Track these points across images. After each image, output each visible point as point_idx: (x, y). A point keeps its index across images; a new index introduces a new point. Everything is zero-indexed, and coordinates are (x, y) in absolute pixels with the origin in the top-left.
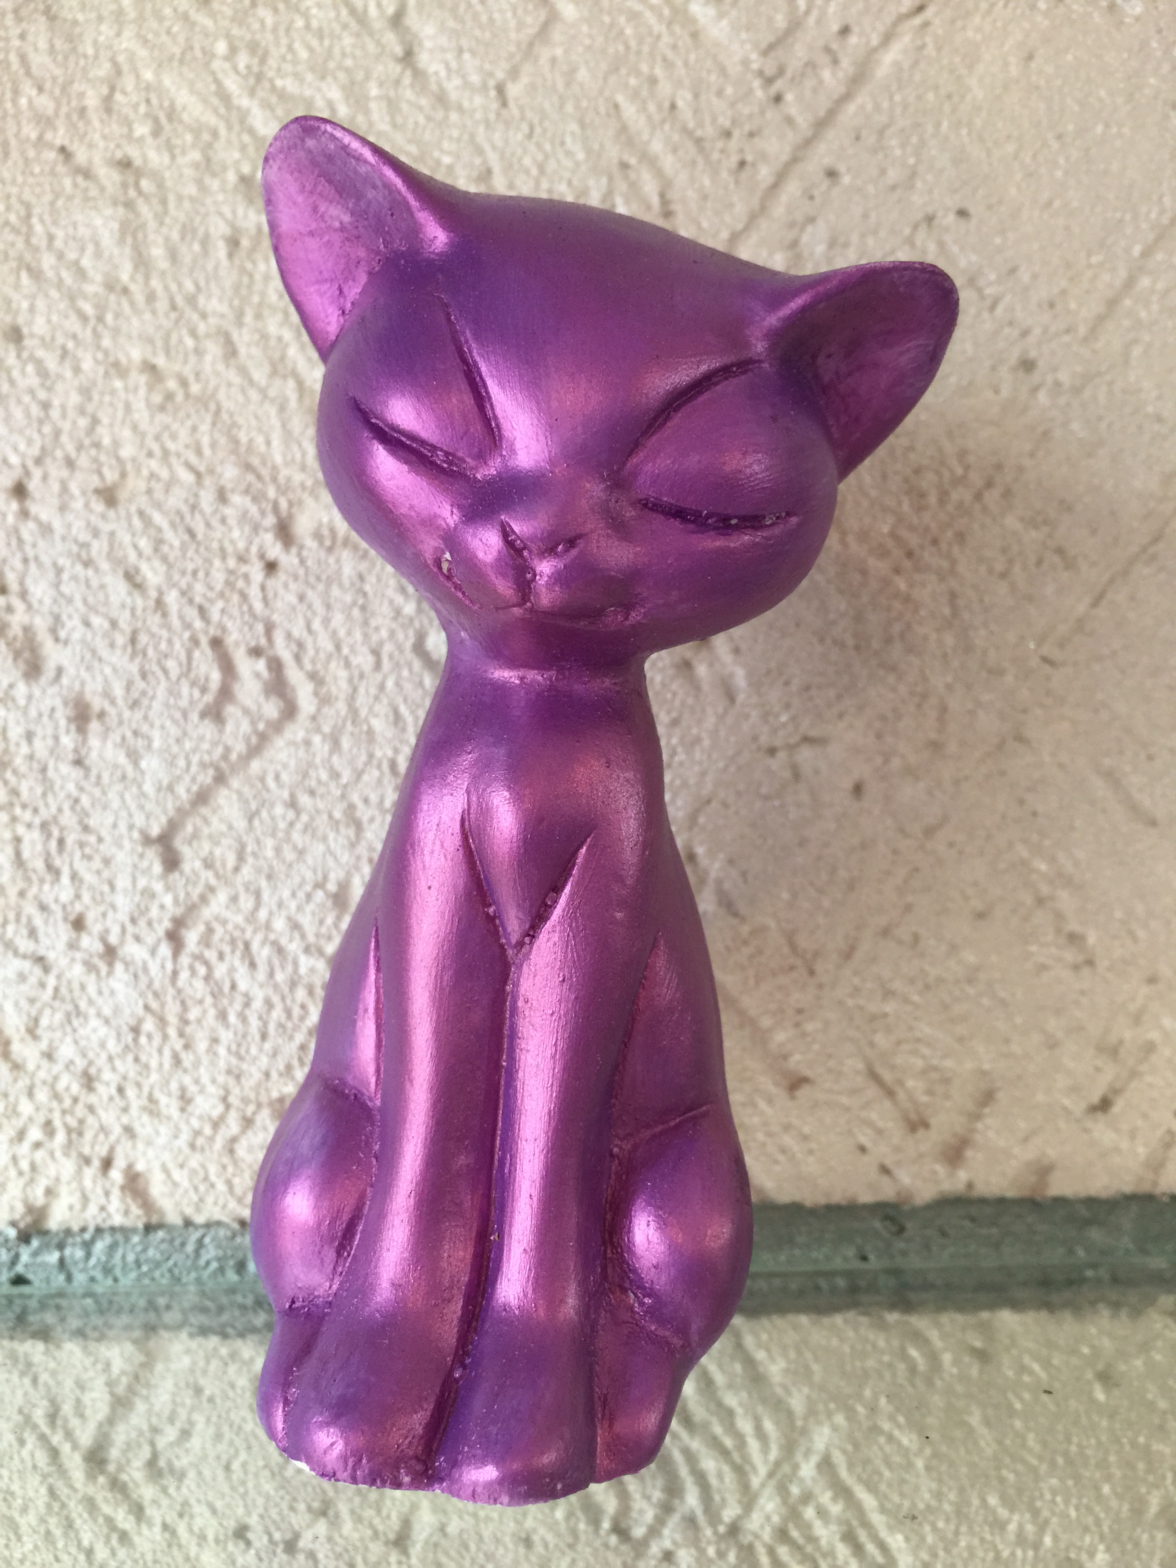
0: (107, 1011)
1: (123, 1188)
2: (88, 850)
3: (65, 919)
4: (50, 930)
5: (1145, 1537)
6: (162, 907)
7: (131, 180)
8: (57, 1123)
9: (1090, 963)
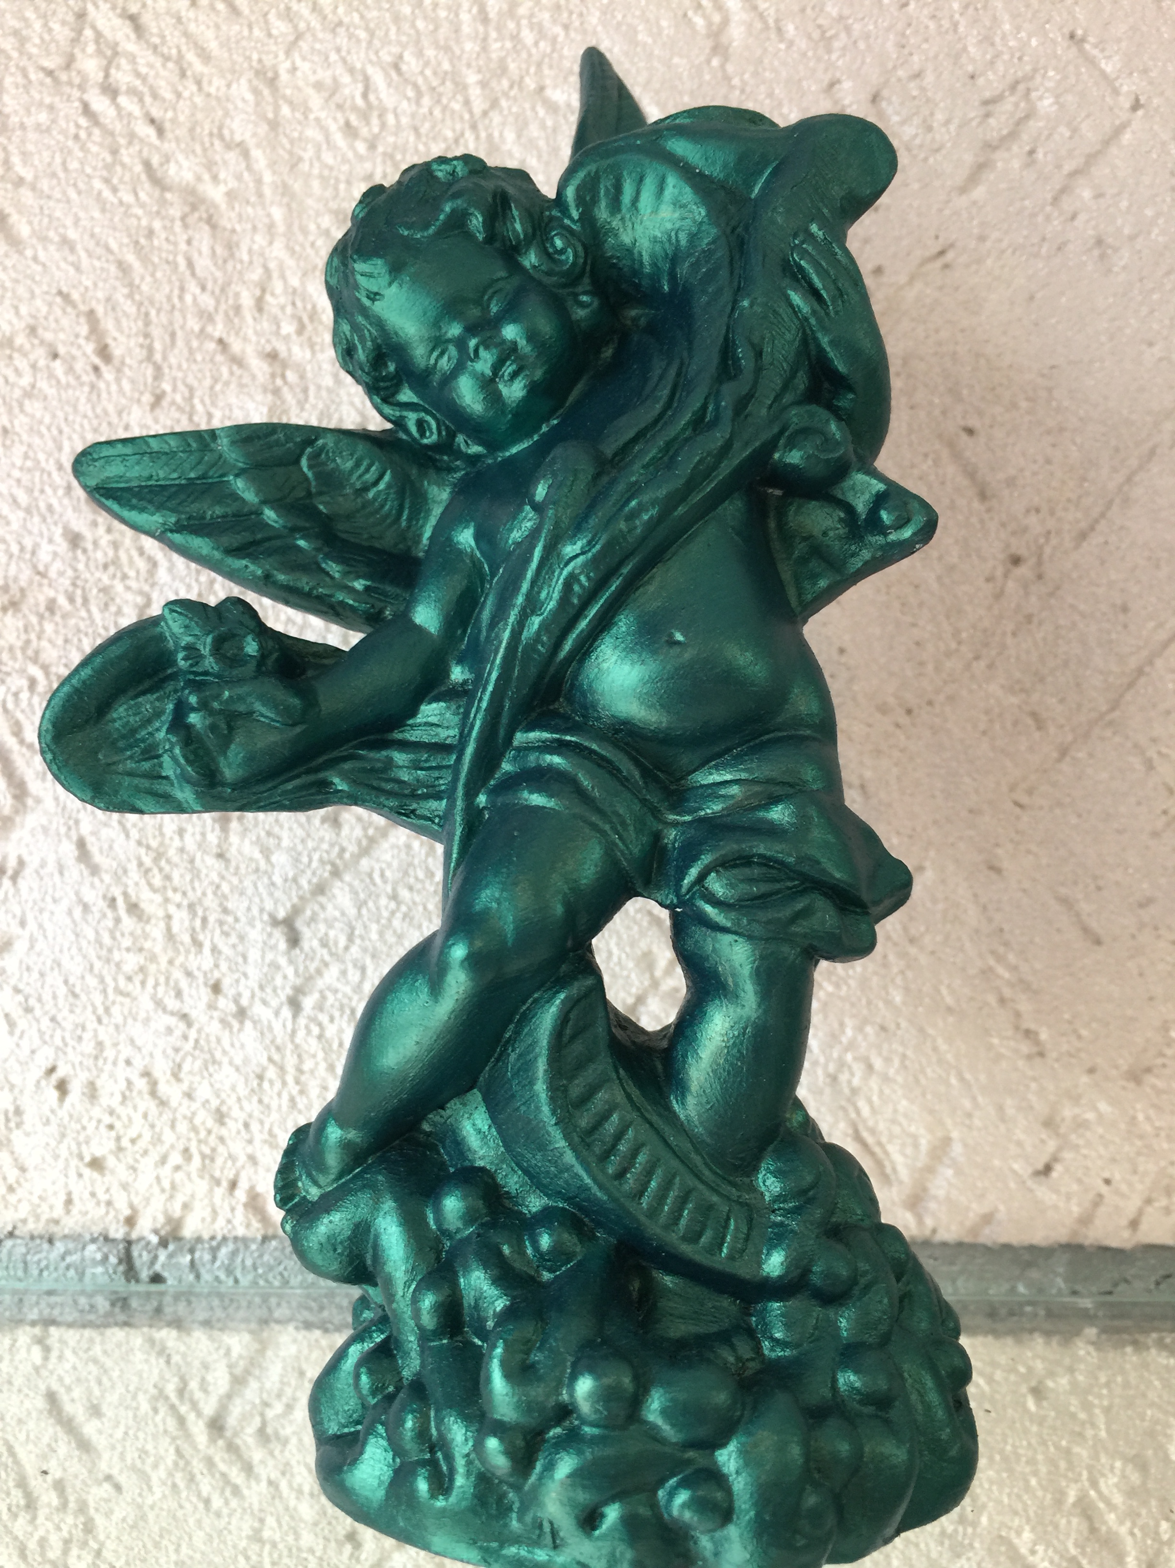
0: (238, 1061)
1: (245, 1205)
2: (226, 928)
3: (206, 984)
4: (194, 992)
5: (1063, 1521)
6: (285, 977)
7: (279, 371)
8: (194, 1150)
9: (1041, 1054)
